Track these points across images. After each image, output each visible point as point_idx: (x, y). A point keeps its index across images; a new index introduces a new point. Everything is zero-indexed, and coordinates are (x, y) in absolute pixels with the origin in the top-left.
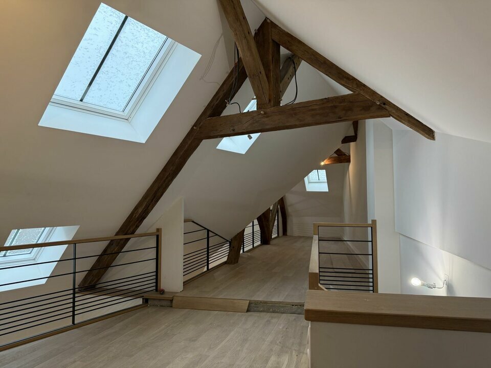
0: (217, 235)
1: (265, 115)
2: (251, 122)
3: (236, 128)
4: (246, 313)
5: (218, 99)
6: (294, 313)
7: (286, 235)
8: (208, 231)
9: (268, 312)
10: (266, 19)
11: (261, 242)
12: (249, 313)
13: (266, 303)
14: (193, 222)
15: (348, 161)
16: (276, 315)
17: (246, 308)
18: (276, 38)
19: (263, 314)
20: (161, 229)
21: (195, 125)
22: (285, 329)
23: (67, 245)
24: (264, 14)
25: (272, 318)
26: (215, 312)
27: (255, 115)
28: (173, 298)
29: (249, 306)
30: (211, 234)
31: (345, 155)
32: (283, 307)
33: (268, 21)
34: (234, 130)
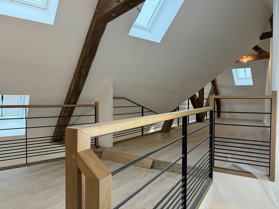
0: (151, 111)
7: (220, 117)
8: (143, 107)
11: (196, 120)
12: (152, 170)
14: (127, 99)
20: (98, 102)
28: (102, 151)
29: (153, 164)
30: (145, 110)
31: (265, 52)
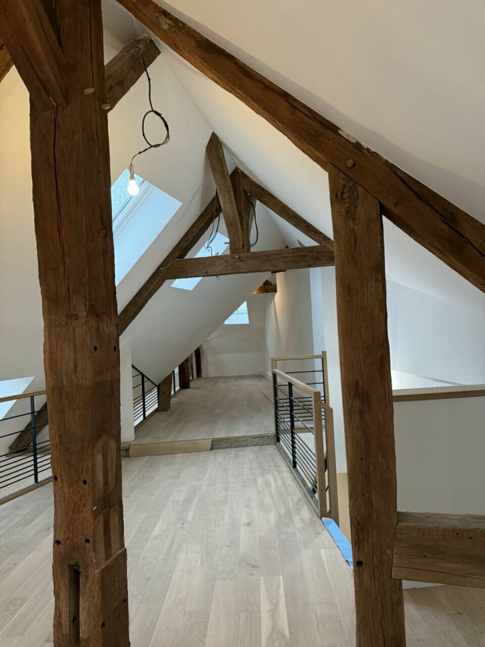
0: (149, 380)
1: (239, 260)
2: (225, 265)
3: (209, 270)
4: (210, 452)
5: (187, 241)
6: (257, 445)
7: (201, 377)
8: (143, 375)
9: (231, 448)
10: (236, 167)
11: (180, 387)
12: (213, 451)
13: (228, 439)
15: (275, 290)
16: (240, 449)
17: (210, 446)
18: (247, 188)
19: (227, 450)
21: (161, 266)
22: (255, 458)
23: (16, 400)
24: (236, 164)
25: (238, 451)
26: (178, 455)
27: (228, 258)
28: (129, 447)
29: (212, 445)
30: (145, 379)
31: (271, 284)
32: (245, 440)
33: (239, 171)
34: (207, 272)
